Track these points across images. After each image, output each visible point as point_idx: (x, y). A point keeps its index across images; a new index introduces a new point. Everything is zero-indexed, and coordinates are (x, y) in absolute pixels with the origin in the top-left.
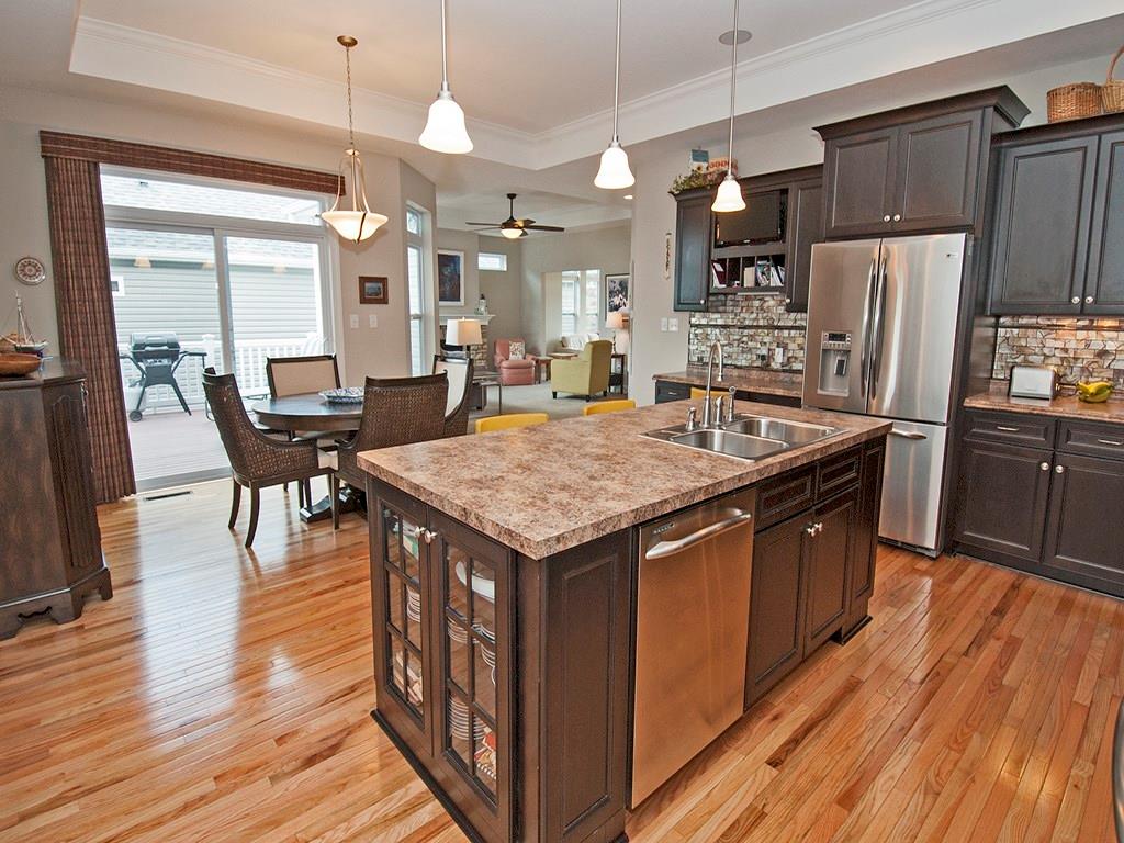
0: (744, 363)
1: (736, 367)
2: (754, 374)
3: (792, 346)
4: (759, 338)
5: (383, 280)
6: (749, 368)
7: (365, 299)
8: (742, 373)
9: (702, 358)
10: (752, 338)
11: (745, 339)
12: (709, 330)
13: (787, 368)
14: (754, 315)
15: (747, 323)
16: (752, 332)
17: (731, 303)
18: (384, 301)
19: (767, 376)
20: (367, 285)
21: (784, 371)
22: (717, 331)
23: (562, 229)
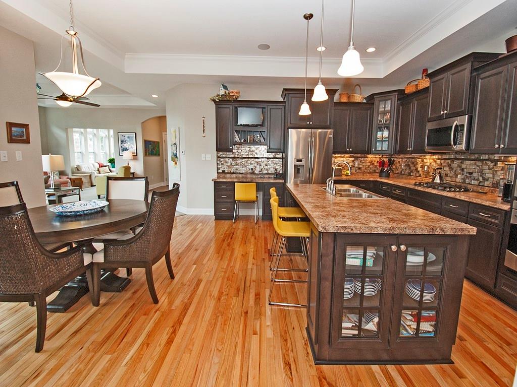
0: (243, 172)
1: (240, 173)
2: (249, 176)
3: (262, 164)
4: (250, 162)
5: (26, 126)
6: (247, 173)
7: (12, 140)
8: (243, 175)
9: (224, 171)
10: (246, 162)
11: (243, 162)
12: (227, 159)
13: (262, 172)
14: (247, 153)
15: (244, 156)
16: (247, 159)
17: (237, 148)
18: (27, 141)
19: (254, 176)
20: (14, 129)
21: (260, 174)
22: (231, 159)
23: (99, 106)
